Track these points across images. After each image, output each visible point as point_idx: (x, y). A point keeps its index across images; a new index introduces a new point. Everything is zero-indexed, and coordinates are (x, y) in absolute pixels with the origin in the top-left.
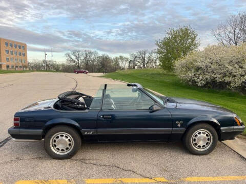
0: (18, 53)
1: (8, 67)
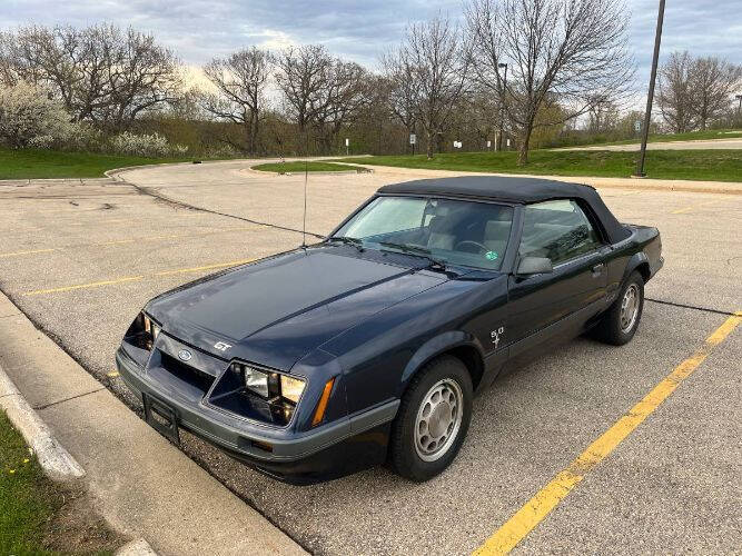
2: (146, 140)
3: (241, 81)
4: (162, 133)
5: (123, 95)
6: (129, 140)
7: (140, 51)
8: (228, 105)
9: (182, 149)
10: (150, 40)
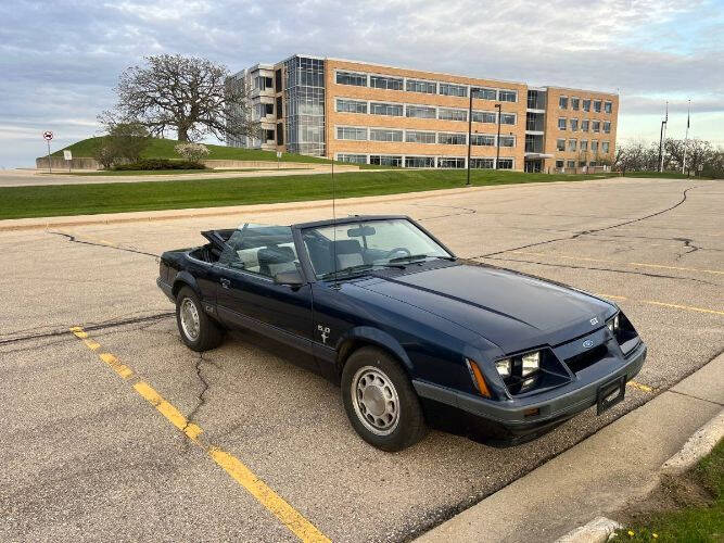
0: (591, 124)
1: (560, 164)
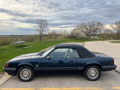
2: (95, 37)
3: (117, 27)
4: (98, 36)
5: (95, 31)
6: (92, 37)
7: (98, 24)
8: (114, 31)
9: (101, 39)
10: (100, 22)
